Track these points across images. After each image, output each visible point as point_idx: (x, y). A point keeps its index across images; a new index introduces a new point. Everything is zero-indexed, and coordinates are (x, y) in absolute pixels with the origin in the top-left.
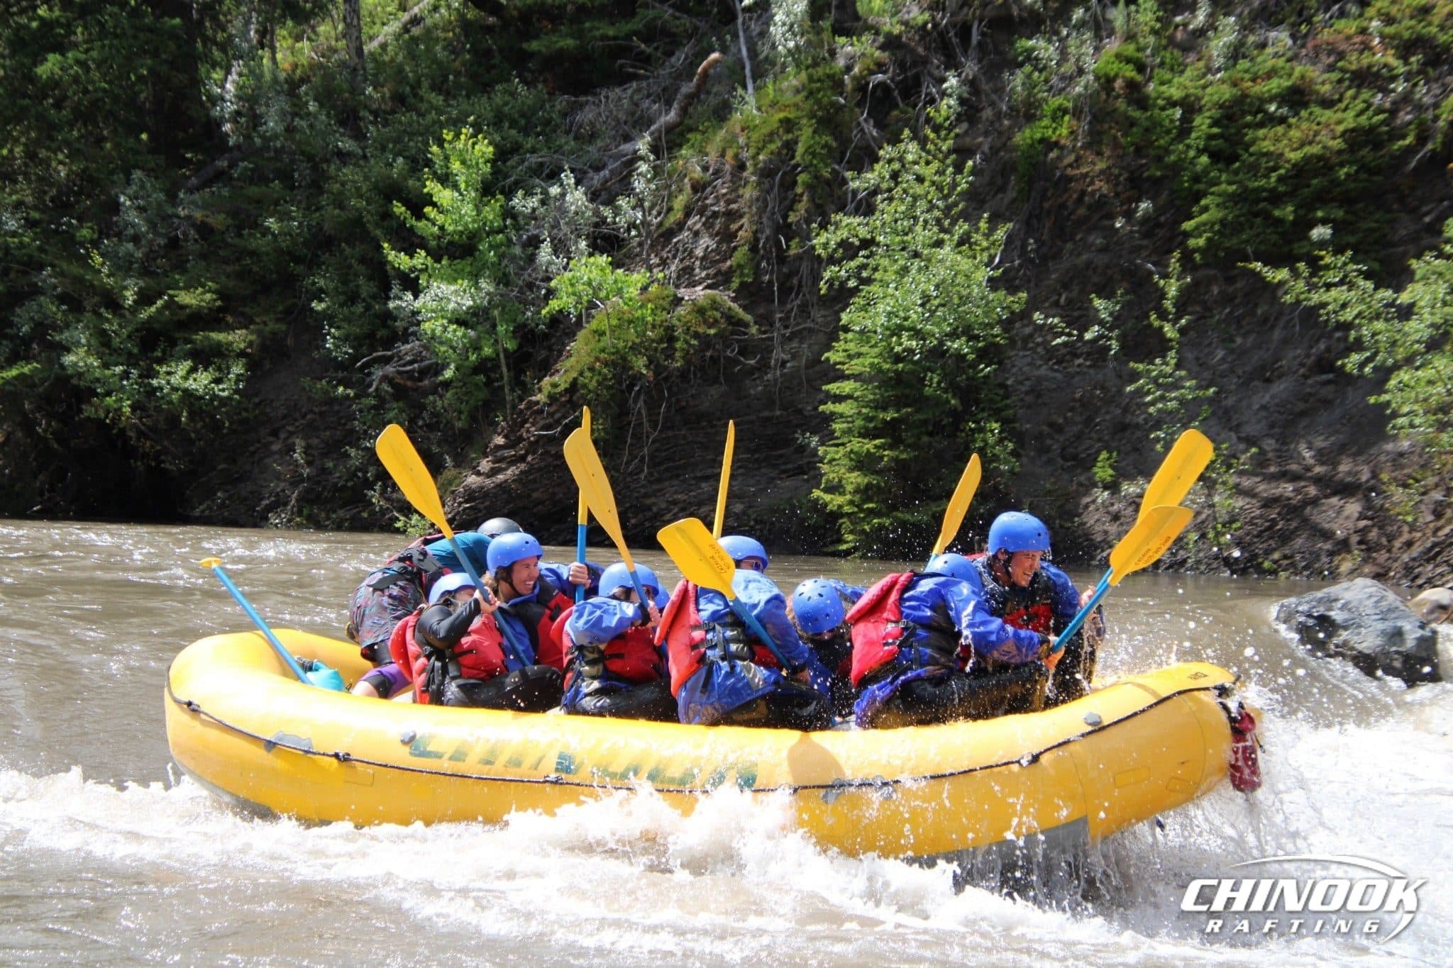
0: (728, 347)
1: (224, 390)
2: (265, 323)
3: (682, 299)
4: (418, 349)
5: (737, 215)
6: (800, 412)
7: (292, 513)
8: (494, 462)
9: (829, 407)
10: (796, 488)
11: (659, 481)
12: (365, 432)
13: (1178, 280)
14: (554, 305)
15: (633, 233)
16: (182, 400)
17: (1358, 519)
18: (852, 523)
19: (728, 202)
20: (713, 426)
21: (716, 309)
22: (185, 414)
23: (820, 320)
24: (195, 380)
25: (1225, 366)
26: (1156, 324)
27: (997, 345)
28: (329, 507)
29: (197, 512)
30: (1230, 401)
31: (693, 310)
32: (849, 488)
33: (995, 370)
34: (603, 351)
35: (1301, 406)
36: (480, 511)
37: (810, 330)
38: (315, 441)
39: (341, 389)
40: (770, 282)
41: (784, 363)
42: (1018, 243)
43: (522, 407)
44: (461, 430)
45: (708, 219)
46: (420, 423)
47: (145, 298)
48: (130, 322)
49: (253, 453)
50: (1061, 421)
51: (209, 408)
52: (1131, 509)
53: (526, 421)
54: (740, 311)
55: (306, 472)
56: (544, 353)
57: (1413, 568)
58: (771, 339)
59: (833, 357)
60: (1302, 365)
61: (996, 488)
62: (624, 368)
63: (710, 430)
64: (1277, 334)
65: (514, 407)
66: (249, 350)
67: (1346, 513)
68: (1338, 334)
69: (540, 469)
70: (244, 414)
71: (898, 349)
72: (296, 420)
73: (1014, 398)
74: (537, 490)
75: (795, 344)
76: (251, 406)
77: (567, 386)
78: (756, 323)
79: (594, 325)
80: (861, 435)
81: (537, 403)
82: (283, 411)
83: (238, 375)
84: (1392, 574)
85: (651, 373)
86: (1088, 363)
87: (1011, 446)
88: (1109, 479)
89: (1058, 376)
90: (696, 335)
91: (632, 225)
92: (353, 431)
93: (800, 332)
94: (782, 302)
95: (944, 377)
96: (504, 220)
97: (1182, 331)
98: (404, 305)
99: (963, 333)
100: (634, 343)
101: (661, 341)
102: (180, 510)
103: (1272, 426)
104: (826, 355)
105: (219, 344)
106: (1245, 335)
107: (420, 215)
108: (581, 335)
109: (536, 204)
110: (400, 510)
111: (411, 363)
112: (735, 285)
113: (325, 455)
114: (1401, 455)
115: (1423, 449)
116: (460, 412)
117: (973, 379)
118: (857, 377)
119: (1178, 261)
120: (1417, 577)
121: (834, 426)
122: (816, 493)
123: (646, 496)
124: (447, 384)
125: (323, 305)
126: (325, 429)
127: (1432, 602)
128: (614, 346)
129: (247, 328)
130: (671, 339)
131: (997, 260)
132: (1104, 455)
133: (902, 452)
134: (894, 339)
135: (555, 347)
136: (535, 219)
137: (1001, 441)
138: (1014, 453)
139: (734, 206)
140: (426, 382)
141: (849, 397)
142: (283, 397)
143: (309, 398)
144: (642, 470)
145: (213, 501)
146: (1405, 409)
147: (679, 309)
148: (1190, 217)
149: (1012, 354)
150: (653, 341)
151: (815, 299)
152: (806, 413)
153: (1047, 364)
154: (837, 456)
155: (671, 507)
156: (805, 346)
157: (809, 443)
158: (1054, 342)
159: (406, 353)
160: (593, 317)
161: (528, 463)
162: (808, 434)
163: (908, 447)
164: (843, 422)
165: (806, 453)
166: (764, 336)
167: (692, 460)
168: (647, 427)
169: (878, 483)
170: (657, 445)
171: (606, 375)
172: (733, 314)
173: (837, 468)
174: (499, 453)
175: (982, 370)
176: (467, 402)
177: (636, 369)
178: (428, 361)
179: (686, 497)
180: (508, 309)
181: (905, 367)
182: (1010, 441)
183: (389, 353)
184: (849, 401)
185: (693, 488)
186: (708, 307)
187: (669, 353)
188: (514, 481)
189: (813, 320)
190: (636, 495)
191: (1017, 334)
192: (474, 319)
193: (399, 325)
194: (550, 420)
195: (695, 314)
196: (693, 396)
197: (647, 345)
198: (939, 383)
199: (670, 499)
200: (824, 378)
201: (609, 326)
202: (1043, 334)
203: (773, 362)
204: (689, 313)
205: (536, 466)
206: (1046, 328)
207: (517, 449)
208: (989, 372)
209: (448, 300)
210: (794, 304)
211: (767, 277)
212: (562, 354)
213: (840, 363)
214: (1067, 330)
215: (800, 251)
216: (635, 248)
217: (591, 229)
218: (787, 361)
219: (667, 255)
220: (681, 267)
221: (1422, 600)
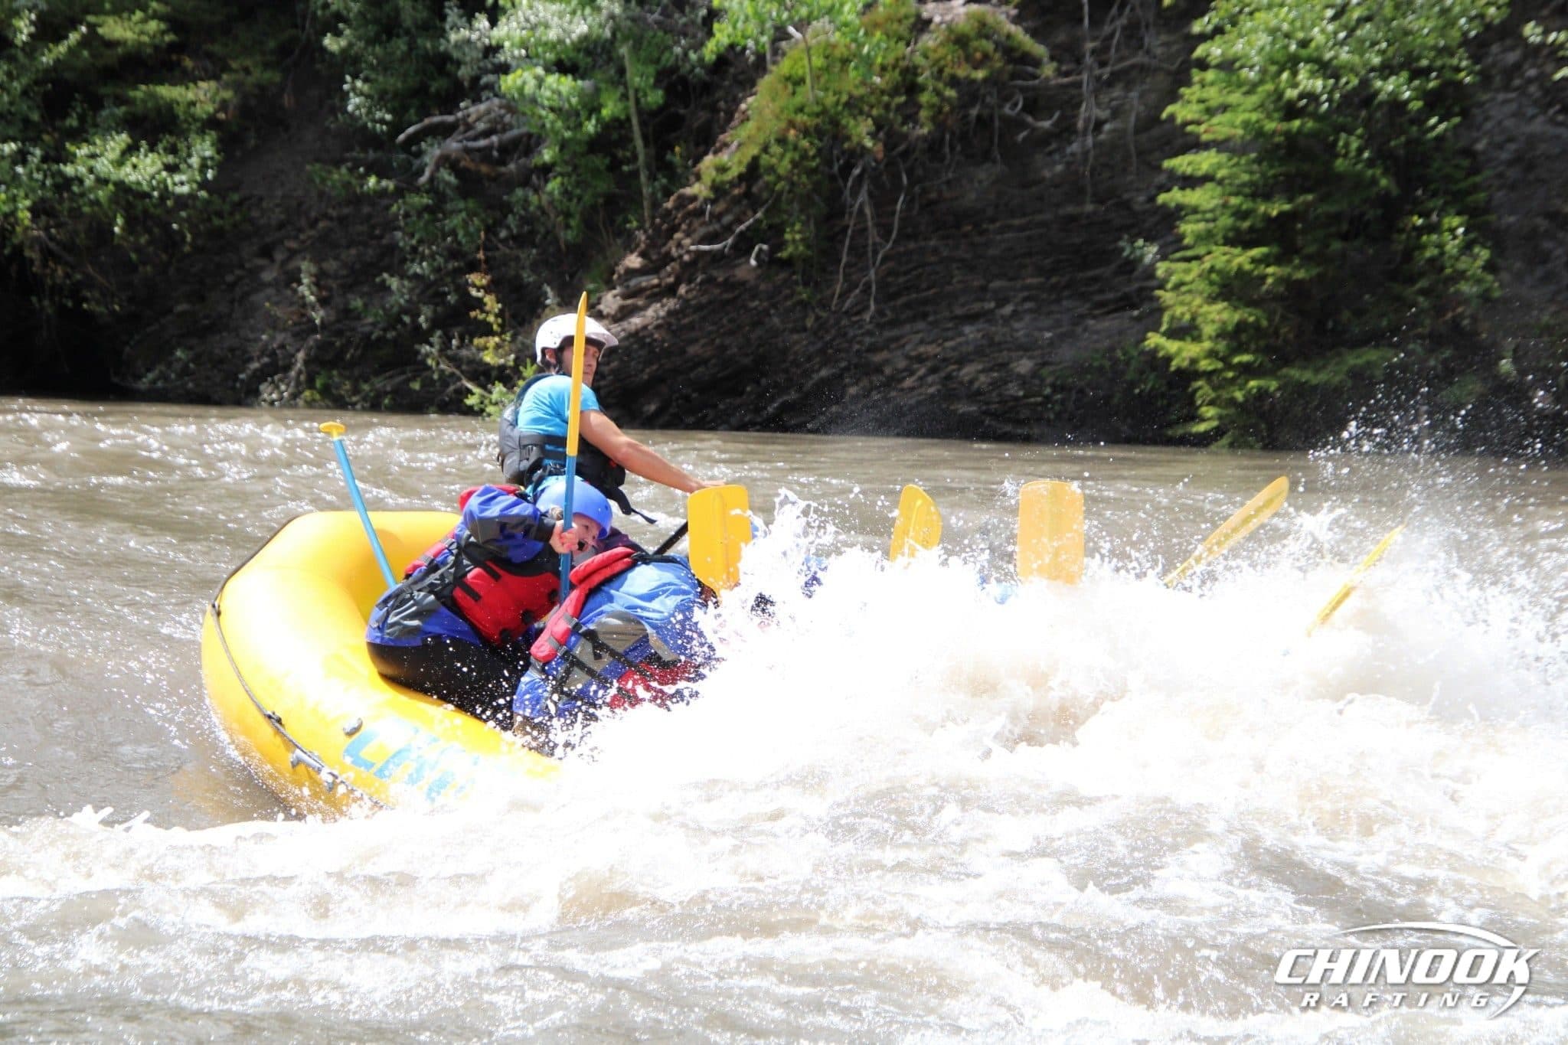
0: (1006, 99)
1: (182, 184)
2: (247, 71)
3: (930, 21)
4: (498, 111)
6: (1126, 205)
7: (298, 383)
8: (625, 297)
9: (1175, 196)
10: (1121, 333)
11: (894, 323)
14: (722, 35)
16: (114, 199)
18: (1215, 388)
20: (982, 233)
21: (987, 37)
22: (120, 221)
23: (1159, 51)
24: (135, 167)
27: (1460, 85)
28: (356, 372)
29: (144, 384)
31: (948, 40)
32: (1209, 330)
33: (1456, 127)
34: (800, 110)
37: (1142, 69)
38: (331, 265)
39: (372, 181)
41: (1099, 125)
43: (669, 204)
44: (568, 245)
46: (503, 234)
47: (49, 30)
48: (23, 69)
49: (232, 286)
51: (158, 211)
53: (674, 229)
54: (1026, 39)
55: (318, 316)
56: (703, 116)
58: (1078, 85)
59: (1181, 111)
61: (1455, 323)
62: (835, 138)
63: (977, 239)
65: (656, 205)
66: (222, 116)
69: (700, 307)
70: (217, 222)
71: (1291, 94)
72: (300, 230)
73: (1488, 173)
74: (696, 340)
75: (1117, 92)
76: (227, 208)
77: (743, 169)
78: (1052, 58)
79: (785, 66)
80: (1229, 242)
81: (694, 198)
82: (278, 216)
83: (204, 159)
85: (880, 146)
87: (1484, 254)
90: (954, 82)
92: (393, 248)
93: (1126, 71)
94: (1095, 23)
95: (1367, 142)
98: (474, 36)
99: (1402, 67)
100: (851, 97)
101: (895, 92)
102: (115, 380)
104: (1170, 109)
105: (170, 105)
108: (765, 83)
110: (474, 378)
111: (487, 134)
113: (348, 288)
116: (568, 215)
117: (1418, 141)
118: (1221, 145)
121: (1183, 228)
122: (1154, 340)
123: (873, 349)
124: (546, 170)
125: (343, 43)
126: (348, 247)
128: (818, 101)
129: (216, 77)
130: (912, 89)
133: (1298, 268)
134: (1285, 75)
135: (722, 104)
137: (1467, 247)
138: (1490, 267)
140: (512, 166)
141: (1207, 178)
142: (279, 193)
143: (321, 195)
144: (867, 308)
145: (169, 365)
147: (925, 38)
149: (1485, 97)
150: (883, 92)
151: (1151, 16)
152: (1137, 207)
153: (1545, 112)
154: (1188, 278)
155: (916, 366)
156: (1134, 94)
157: (1142, 257)
158: (1558, 76)
159: (478, 119)
160: (784, 54)
161: (681, 297)
162: (1140, 242)
163: (1308, 260)
164: (1198, 221)
165: (1136, 274)
166: (1066, 80)
167: (949, 288)
168: (873, 236)
169: (1257, 320)
170: (890, 264)
171: (806, 151)
172: (1015, 44)
173: (1188, 298)
174: (633, 283)
175: (1434, 127)
176: (580, 199)
177: (855, 139)
178: (515, 132)
179: (938, 350)
180: (645, 43)
181: (1303, 125)
182: (1484, 246)
183: (450, 118)
184: (1209, 186)
185: (950, 334)
186: (972, 34)
187: (910, 113)
188: (658, 327)
189: (1148, 52)
190: (856, 347)
191: (1494, 65)
192: (589, 60)
193: (464, 72)
194: (716, 227)
195: (951, 46)
196: (948, 183)
197: (873, 99)
198: (1360, 151)
199: (913, 353)
200: (1167, 148)
201: (811, 69)
202: (1540, 61)
203: (1080, 124)
204: (942, 44)
205: (693, 302)
206: (1545, 52)
207: (663, 274)
208: (1446, 130)
209: (547, 26)
210: (1116, 25)
212: (733, 118)
213: (1192, 123)
218: (1105, 122)
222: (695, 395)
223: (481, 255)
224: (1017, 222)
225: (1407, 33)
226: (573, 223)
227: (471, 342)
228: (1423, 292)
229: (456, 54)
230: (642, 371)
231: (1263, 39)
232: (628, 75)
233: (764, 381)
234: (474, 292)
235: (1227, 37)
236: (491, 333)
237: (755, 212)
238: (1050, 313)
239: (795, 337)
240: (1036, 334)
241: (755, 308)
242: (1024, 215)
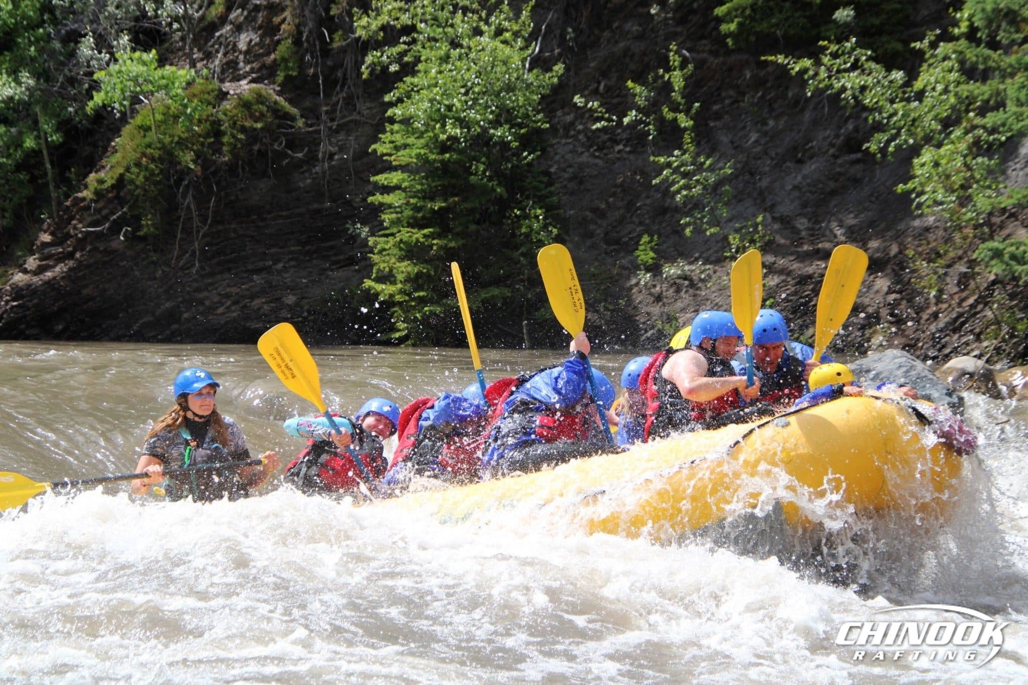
0: (276, 140)
3: (228, 93)
5: (280, 9)
6: (349, 203)
8: (41, 260)
9: (378, 198)
10: (348, 279)
11: (212, 274)
13: (680, 71)
14: (98, 98)
15: (176, 26)
17: (887, 293)
18: (404, 312)
20: (264, 220)
21: (262, 103)
23: (365, 113)
25: (759, 149)
26: (670, 116)
27: (539, 131)
30: (764, 183)
31: (239, 104)
32: (400, 277)
33: (538, 157)
34: (149, 146)
35: (832, 185)
36: (29, 309)
37: (356, 122)
40: (315, 76)
41: (331, 156)
42: (558, 32)
43: (68, 203)
44: (5, 229)
45: (250, 12)
50: (603, 206)
52: (672, 290)
53: (73, 218)
54: (286, 105)
56: (88, 150)
57: (940, 339)
58: (318, 132)
59: (380, 148)
60: (832, 145)
62: (171, 163)
63: (261, 224)
64: (807, 116)
65: (60, 204)
67: (876, 288)
69: (89, 266)
71: (443, 137)
73: (556, 185)
74: (86, 286)
75: (342, 136)
77: (114, 182)
78: (302, 116)
79: (138, 120)
80: (410, 225)
81: (84, 199)
84: (920, 344)
85: (199, 168)
86: (628, 149)
87: (555, 231)
88: (650, 261)
89: (600, 162)
90: (243, 129)
91: (176, 19)
93: (346, 124)
94: (327, 95)
95: (489, 166)
96: (42, 15)
97: (695, 118)
99: (506, 122)
100: (180, 138)
101: (207, 135)
103: (804, 205)
104: (373, 147)
106: (777, 118)
108: (126, 130)
112: (280, 79)
114: (927, 229)
115: (948, 223)
116: (4, 210)
117: (517, 166)
118: (403, 168)
120: (944, 347)
121: (383, 217)
122: (368, 283)
123: (198, 290)
127: (957, 370)
128: (160, 141)
130: (218, 133)
131: (537, 49)
132: (645, 238)
133: (450, 241)
134: (438, 127)
135: (101, 144)
136: (74, 13)
137: (545, 227)
141: (397, 187)
144: (194, 265)
147: (225, 103)
148: (722, 4)
149: (555, 141)
150: (200, 136)
151: (360, 92)
152: (355, 205)
153: (588, 151)
154: (387, 247)
155: (224, 300)
156: (350, 138)
157: (360, 234)
158: (594, 127)
160: (138, 112)
161: (77, 259)
162: (359, 226)
163: (457, 235)
164: (392, 213)
165: (356, 244)
166: (310, 129)
167: (243, 253)
168: (196, 222)
169: (428, 271)
170: (208, 239)
171: (153, 170)
172: (279, 108)
173: (387, 258)
174: (46, 251)
175: (526, 158)
176: (11, 200)
177: (184, 164)
179: (238, 290)
180: (50, 105)
181: (451, 156)
182: (555, 227)
184: (397, 192)
185: (245, 280)
186: (253, 101)
187: (217, 148)
188: (63, 278)
189: (359, 113)
190: (188, 289)
191: (559, 123)
192: (15, 115)
194: (98, 217)
195: (241, 109)
196: (241, 190)
197: (193, 140)
198: (484, 172)
199: (223, 292)
200: (372, 170)
201: (155, 121)
202: (584, 121)
203: (320, 155)
204: (235, 107)
205: (85, 263)
206: (587, 115)
207: (65, 246)
208: (533, 159)
210: (340, 96)
211: (312, 70)
212: (107, 151)
213: (387, 154)
214: (607, 115)
215: (344, 43)
216: (178, 42)
217: (133, 24)
218: (335, 154)
219: (210, 49)
220: (224, 61)
221: (948, 368)
222: (87, 319)
224: (284, 213)
226: (7, 215)
228: (523, 254)
230: (53, 305)
231: (427, 105)
232: (40, 125)
233: (130, 310)
235: (404, 105)
237: (123, 208)
238: (306, 268)
239: (149, 283)
240: (298, 280)
241: (124, 266)
242: (288, 209)
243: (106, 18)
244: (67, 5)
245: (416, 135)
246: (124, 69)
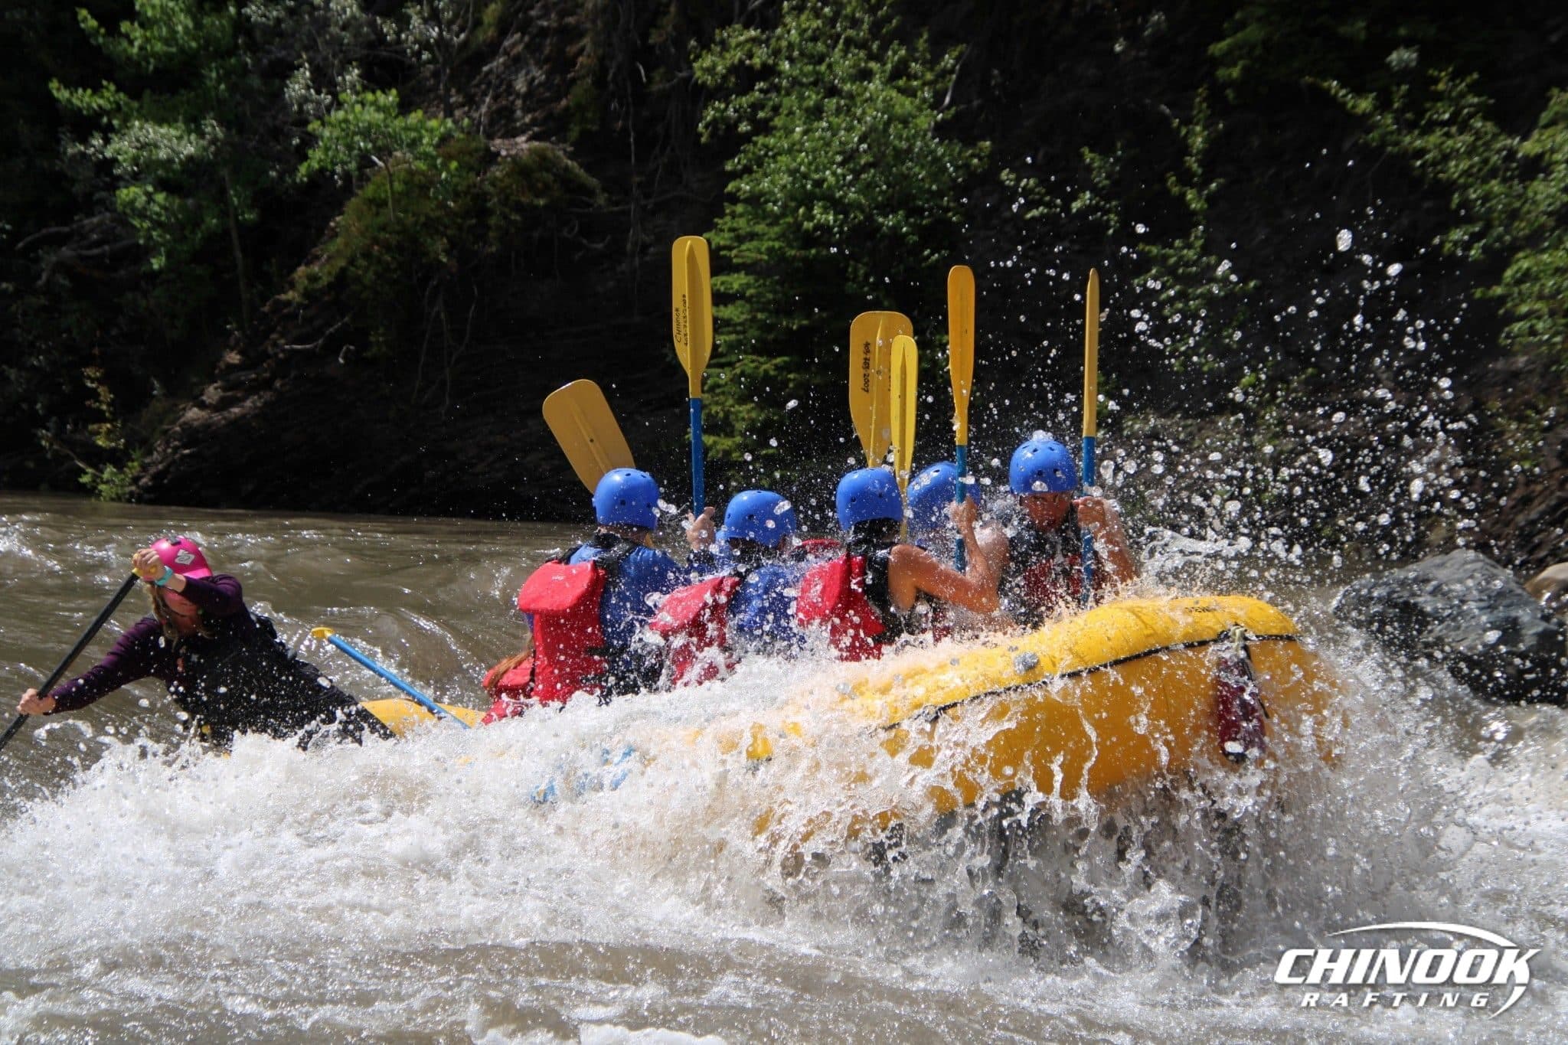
0: (564, 224)
3: (498, 154)
4: (110, 223)
5: (576, 33)
8: (224, 389)
10: (663, 428)
11: (467, 416)
12: (32, 344)
13: (1205, 128)
14: (314, 160)
15: (425, 56)
19: (562, 14)
20: (544, 338)
21: (548, 170)
23: (695, 186)
25: (1269, 250)
26: (1175, 190)
30: (1276, 301)
31: (513, 171)
32: (741, 426)
33: (945, 258)
34: (383, 228)
36: (206, 460)
37: (682, 201)
40: (625, 130)
41: (645, 248)
42: (978, 75)
43: (266, 309)
44: (173, 342)
45: (532, 39)
46: (114, 332)
53: (273, 330)
54: (582, 173)
56: (296, 232)
57: (1531, 535)
58: (627, 213)
59: (715, 239)
62: (414, 253)
65: (254, 309)
68: (1427, 205)
69: (293, 400)
71: (808, 225)
74: (290, 428)
75: (660, 220)
77: (331, 279)
78: (604, 190)
79: (369, 190)
80: (756, 351)
81: (288, 303)
85: (454, 262)
86: (1076, 247)
90: (519, 207)
91: (425, 45)
93: (668, 203)
94: (642, 160)
95: (873, 268)
96: (235, 37)
97: (1211, 199)
99: (900, 205)
100: (427, 217)
101: (467, 215)
103: (1334, 336)
107: (113, 31)
108: (351, 205)
109: (283, 14)
110: (87, 459)
111: (98, 244)
112: (574, 132)
114: (1515, 375)
115: (1547, 367)
116: (173, 316)
117: (915, 270)
118: (748, 268)
119: (1205, 100)
120: (1539, 546)
123: (448, 438)
124: (154, 275)
127: (1557, 582)
128: (399, 221)
130: (482, 212)
131: (947, 100)
133: (814, 375)
134: (801, 211)
135: (314, 223)
136: (281, 35)
139: (571, 20)
140: (122, 272)
141: (739, 296)
144: (443, 402)
146: (1524, 309)
147: (493, 169)
148: (1221, 38)
150: (456, 215)
151: (690, 154)
154: (722, 382)
155: (485, 454)
156: (675, 223)
158: (1029, 216)
159: (92, 231)
160: (368, 179)
161: (276, 390)
164: (730, 333)
166: (615, 209)
168: (448, 339)
169: (780, 419)
170: (463, 365)
171: (388, 264)
172: (571, 177)
173: (722, 398)
174: (233, 377)
175: (928, 257)
176: (184, 302)
177: (432, 255)
178: (125, 243)
179: (507, 439)
180: (244, 167)
181: (818, 253)
183: (66, 229)
184: (739, 302)
186: (535, 166)
187: (480, 233)
188: (256, 416)
189: (686, 187)
190: (433, 436)
191: (976, 207)
192: (194, 181)
193: (77, 189)
194: (307, 329)
195: (516, 177)
196: (514, 295)
197: (446, 220)
198: (867, 276)
199: (483, 443)
201: (393, 193)
203: (629, 246)
204: (508, 175)
205: (287, 395)
207: (260, 370)
208: (937, 261)
209: (156, 147)
210: (659, 162)
211: (620, 123)
212: (323, 234)
213: (725, 248)
214: (1047, 198)
215: (667, 85)
216: (427, 79)
217: (365, 52)
218: (650, 245)
219: (473, 90)
220: (494, 108)
221: (1545, 579)
223: (96, 351)
224: (574, 330)
225: (906, 177)
226: (178, 323)
227: (85, 427)
229: (69, 173)
230: (240, 455)
231: (786, 179)
232: (228, 196)
233: (350, 465)
234: (89, 384)
235: (754, 175)
236: (106, 420)
237: (343, 316)
239: (379, 426)
241: (343, 401)
242: (580, 324)
243: (327, 43)
244: (271, 23)
245: (768, 221)
246: (351, 117)
